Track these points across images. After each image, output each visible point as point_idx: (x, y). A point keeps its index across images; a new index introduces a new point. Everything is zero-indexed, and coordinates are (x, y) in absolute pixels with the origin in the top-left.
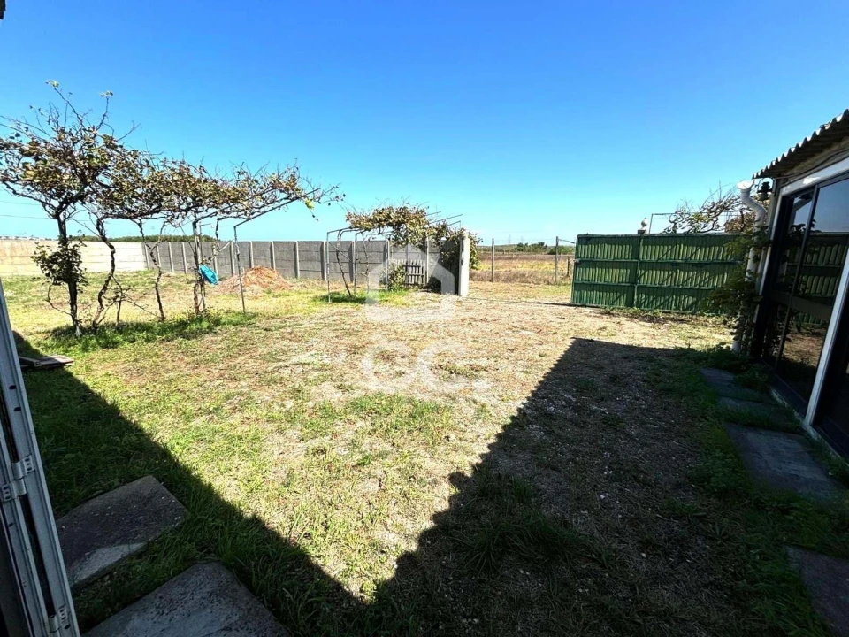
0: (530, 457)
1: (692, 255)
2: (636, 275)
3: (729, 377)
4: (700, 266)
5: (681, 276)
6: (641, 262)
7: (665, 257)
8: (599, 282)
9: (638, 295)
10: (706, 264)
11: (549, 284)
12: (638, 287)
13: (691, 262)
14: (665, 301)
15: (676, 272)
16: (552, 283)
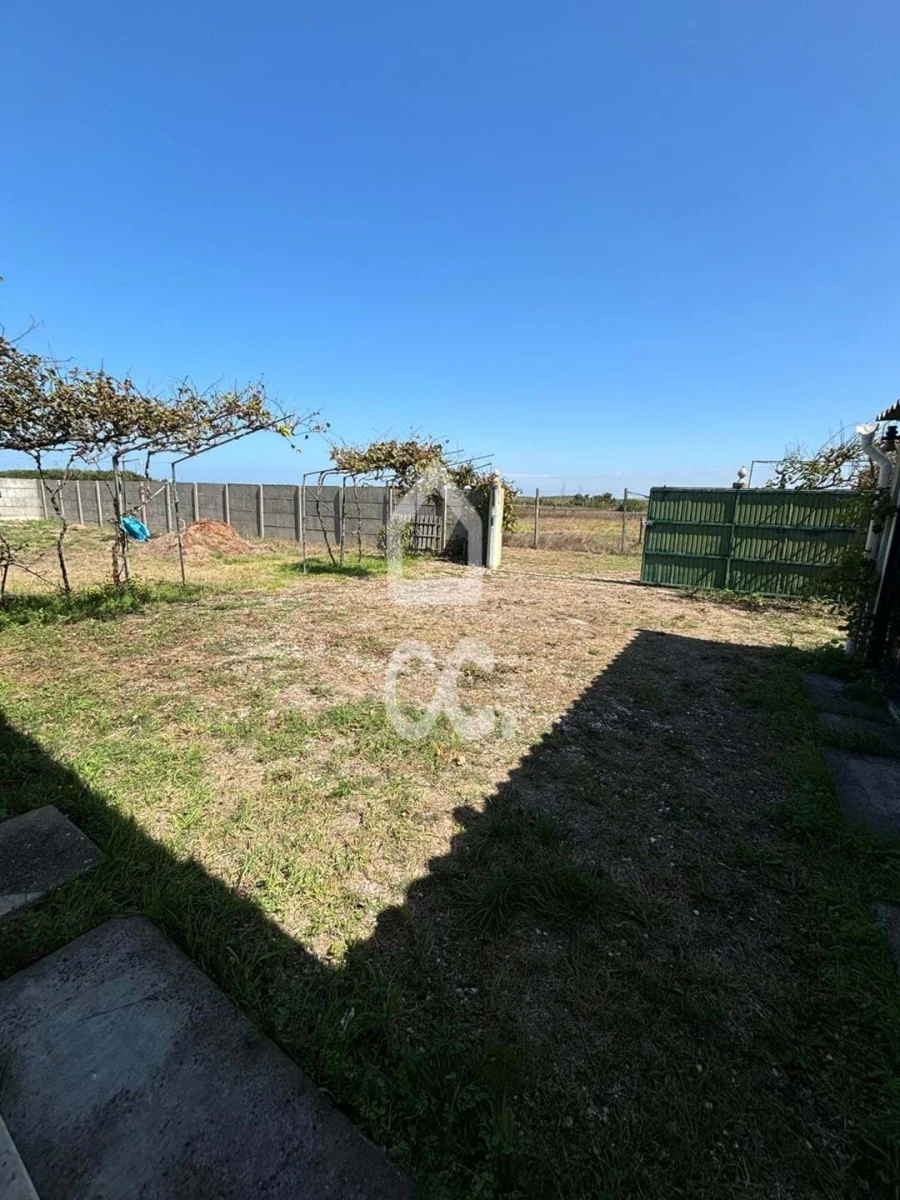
0: (563, 788)
1: (804, 519)
2: (730, 545)
3: (837, 685)
4: (815, 534)
5: (789, 547)
6: (736, 527)
7: (768, 521)
8: (680, 553)
9: (730, 572)
10: (823, 532)
11: (612, 553)
12: (732, 561)
13: (803, 528)
14: (767, 581)
15: (783, 542)
16: (618, 552)
